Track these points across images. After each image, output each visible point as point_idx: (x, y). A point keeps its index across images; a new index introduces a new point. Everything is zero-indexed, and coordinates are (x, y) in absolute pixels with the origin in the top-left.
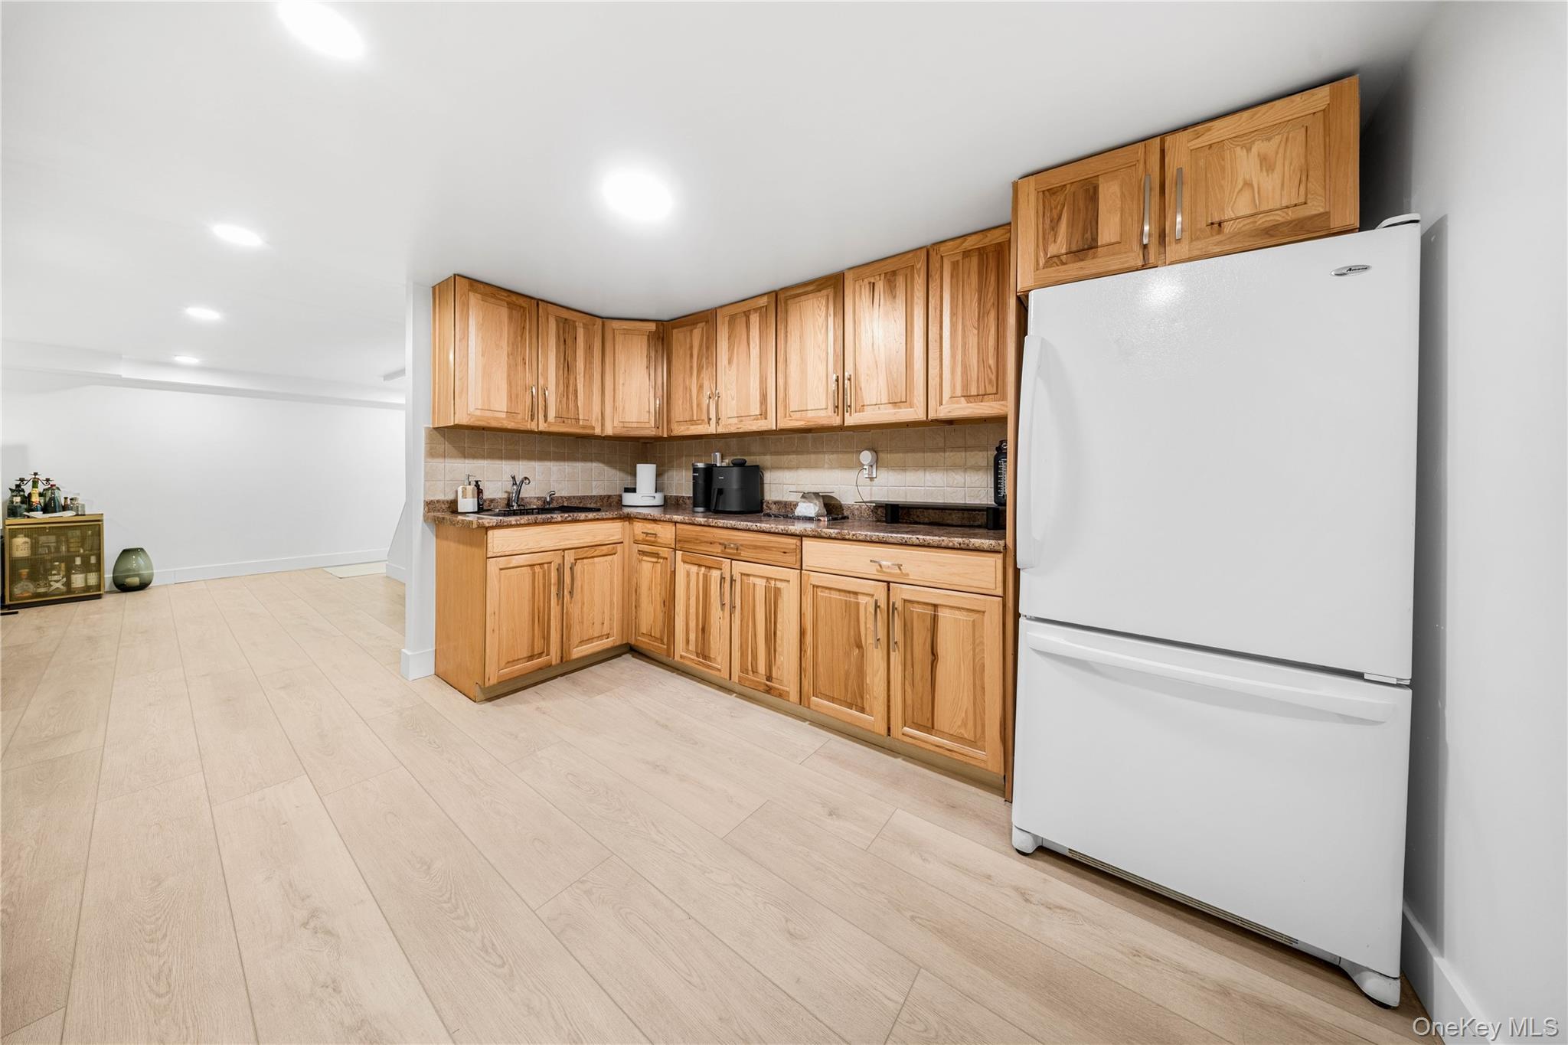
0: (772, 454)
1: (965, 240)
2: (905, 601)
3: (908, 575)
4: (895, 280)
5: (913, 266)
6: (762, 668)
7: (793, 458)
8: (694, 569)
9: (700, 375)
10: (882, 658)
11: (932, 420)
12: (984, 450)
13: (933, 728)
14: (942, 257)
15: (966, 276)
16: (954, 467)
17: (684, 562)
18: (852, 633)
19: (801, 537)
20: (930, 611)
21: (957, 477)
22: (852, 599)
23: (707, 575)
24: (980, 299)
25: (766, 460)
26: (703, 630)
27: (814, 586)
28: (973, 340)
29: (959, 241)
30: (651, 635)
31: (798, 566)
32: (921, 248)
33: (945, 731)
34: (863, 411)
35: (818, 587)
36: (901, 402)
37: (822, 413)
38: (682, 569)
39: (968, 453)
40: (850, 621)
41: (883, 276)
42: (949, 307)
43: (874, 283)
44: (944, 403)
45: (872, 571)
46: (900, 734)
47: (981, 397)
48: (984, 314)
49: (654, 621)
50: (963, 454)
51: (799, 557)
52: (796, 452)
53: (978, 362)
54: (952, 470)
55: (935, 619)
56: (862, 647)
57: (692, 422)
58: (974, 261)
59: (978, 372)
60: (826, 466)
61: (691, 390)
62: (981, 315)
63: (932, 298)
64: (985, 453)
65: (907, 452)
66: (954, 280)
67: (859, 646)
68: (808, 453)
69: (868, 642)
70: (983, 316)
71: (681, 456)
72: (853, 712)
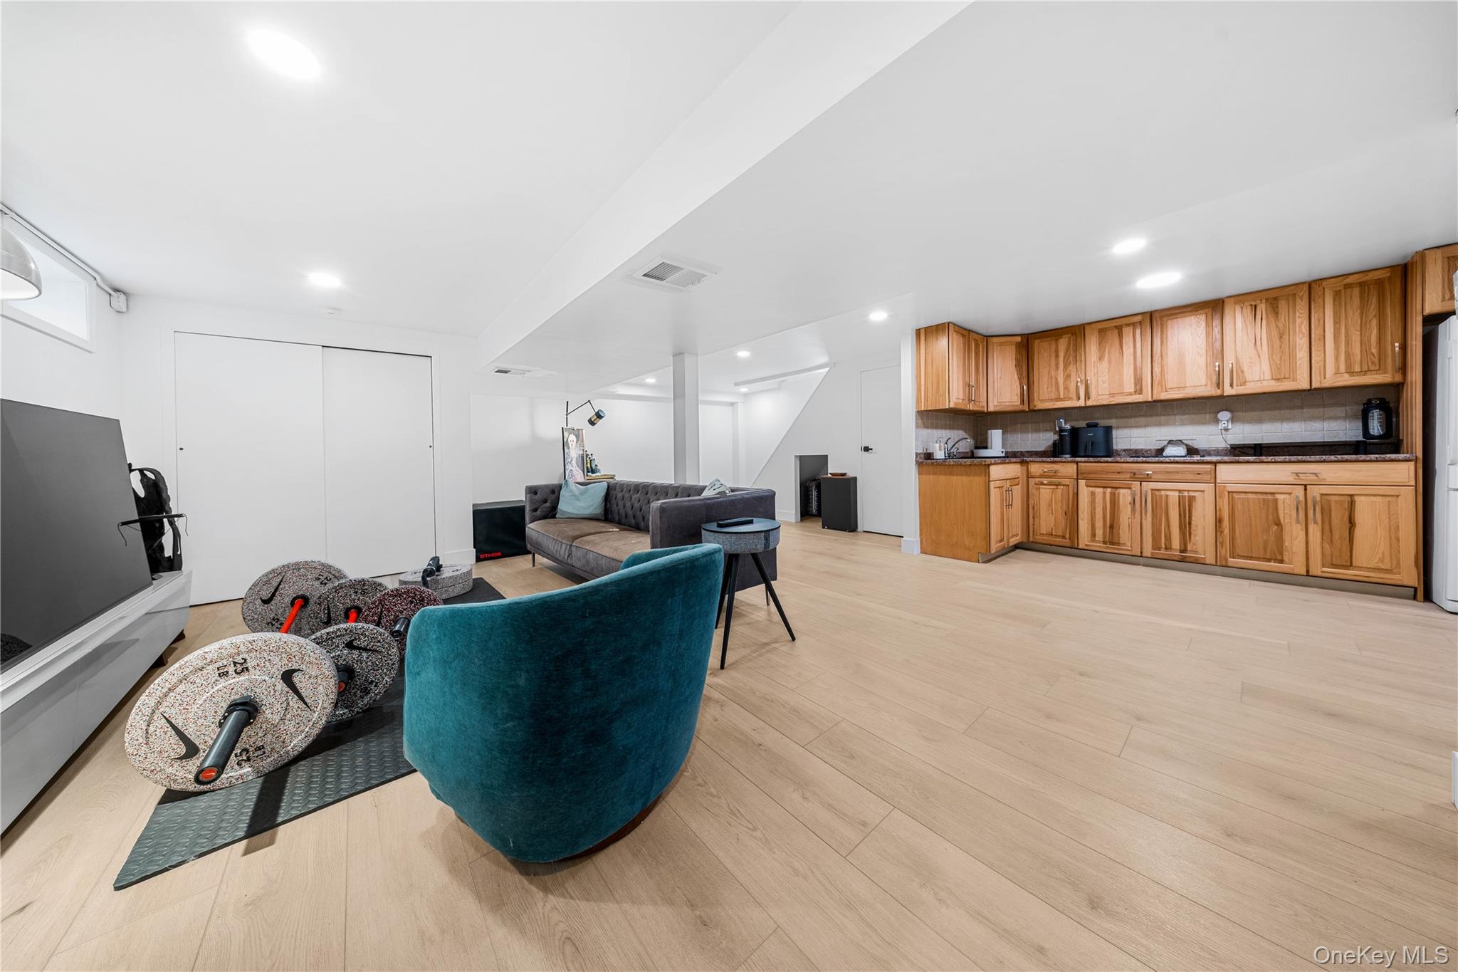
0: (1117, 418)
1: (1347, 278)
2: (1322, 495)
3: (1325, 479)
4: (1277, 303)
5: (1295, 294)
6: (1176, 544)
7: (1142, 420)
8: (1100, 490)
9: (1067, 368)
10: (1302, 529)
11: (1315, 389)
12: (1343, 406)
13: (1351, 565)
14: (1324, 288)
15: (1348, 300)
16: (1313, 418)
17: (1087, 486)
18: (1271, 517)
19: (1215, 463)
20: (1349, 498)
21: (1317, 425)
22: (1270, 497)
23: (1114, 494)
24: (1362, 313)
25: (1112, 422)
26: (1112, 527)
27: (1229, 492)
28: (1356, 338)
29: (1341, 278)
30: (1052, 535)
31: (1213, 480)
32: (1302, 283)
33: (1363, 566)
34: (1245, 385)
35: (1232, 492)
36: (1285, 378)
37: (1202, 389)
38: (1084, 491)
39: (1326, 409)
40: (1268, 511)
41: (1264, 301)
42: (1332, 321)
43: (1255, 306)
44: (1327, 377)
45: (1291, 479)
46: (1319, 572)
47: (1363, 372)
48: (1366, 322)
49: (1055, 526)
50: (1322, 410)
51: (1213, 475)
52: (1145, 416)
53: (1361, 351)
54: (1311, 420)
55: (1352, 504)
56: (1281, 525)
57: (1058, 399)
58: (1356, 291)
59: (1361, 358)
60: (1177, 423)
61: (1057, 379)
62: (1363, 322)
63: (1315, 313)
64: (1343, 408)
65: (1263, 410)
66: (1337, 303)
67: (1278, 524)
68: (1157, 415)
69: (1286, 521)
70: (1366, 324)
71: (1018, 423)
72: (1272, 564)
